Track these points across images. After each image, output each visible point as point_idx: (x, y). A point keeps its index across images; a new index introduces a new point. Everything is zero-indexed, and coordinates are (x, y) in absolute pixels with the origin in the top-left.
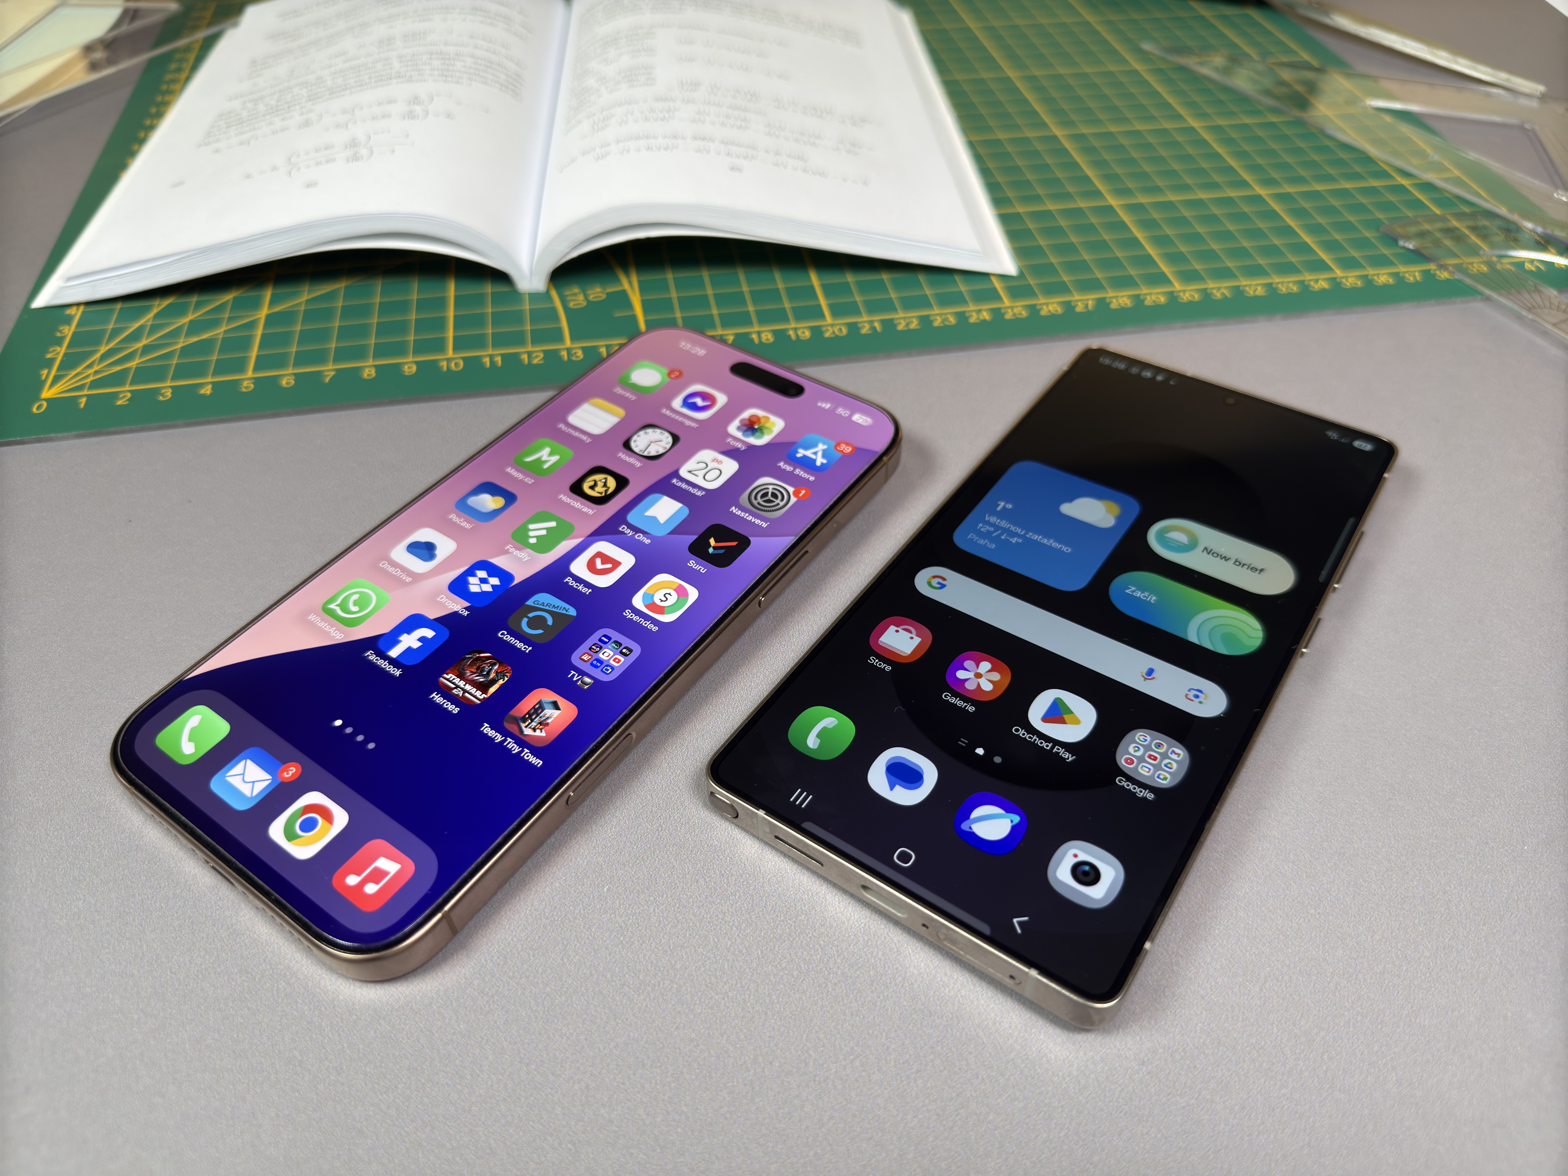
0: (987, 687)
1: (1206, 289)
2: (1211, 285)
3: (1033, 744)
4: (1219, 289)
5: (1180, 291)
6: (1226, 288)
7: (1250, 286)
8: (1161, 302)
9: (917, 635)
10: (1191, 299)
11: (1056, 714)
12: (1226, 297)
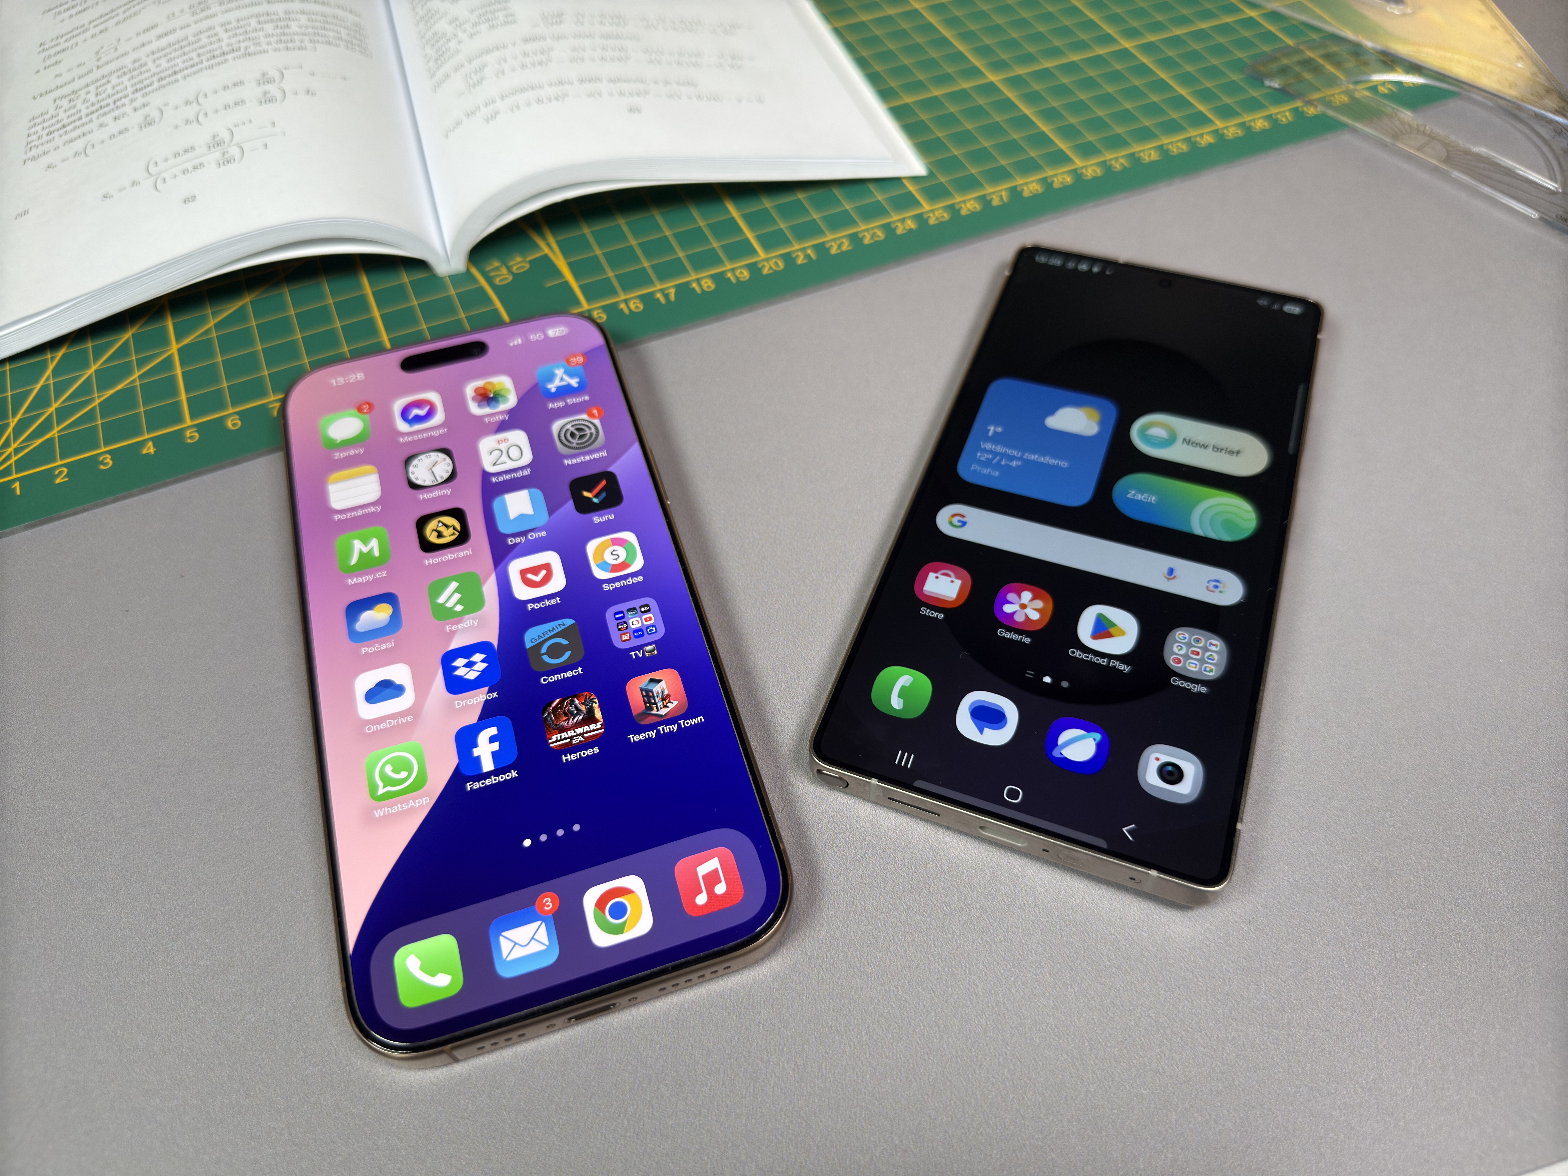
0: (1035, 616)
1: (1105, 162)
2: (1108, 156)
3: (1091, 663)
4: (1117, 159)
5: (1082, 168)
6: (1123, 157)
7: (1143, 151)
8: (1068, 182)
9: (957, 578)
10: (1094, 175)
11: (1102, 629)
12: (1125, 167)
